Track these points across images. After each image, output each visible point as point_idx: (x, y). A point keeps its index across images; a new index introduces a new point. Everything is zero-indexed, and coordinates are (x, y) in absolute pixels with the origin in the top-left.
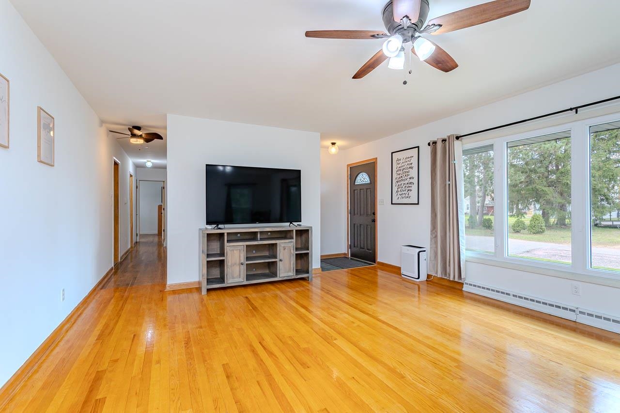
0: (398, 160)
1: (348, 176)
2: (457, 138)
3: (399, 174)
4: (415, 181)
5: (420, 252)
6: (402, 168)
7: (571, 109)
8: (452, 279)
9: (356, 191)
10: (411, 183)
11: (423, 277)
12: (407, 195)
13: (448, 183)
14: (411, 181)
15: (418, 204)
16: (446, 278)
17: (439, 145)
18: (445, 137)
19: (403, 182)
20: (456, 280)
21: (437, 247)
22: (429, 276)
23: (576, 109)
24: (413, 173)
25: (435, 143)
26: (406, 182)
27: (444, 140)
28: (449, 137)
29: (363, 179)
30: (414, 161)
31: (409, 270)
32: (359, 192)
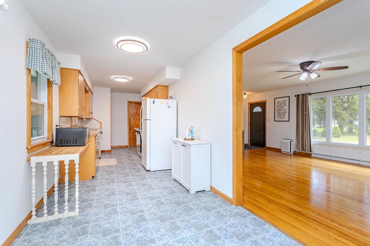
0: (278, 102)
1: (249, 108)
2: (310, 94)
3: (279, 108)
4: (287, 111)
5: (291, 141)
6: (280, 106)
7: (359, 87)
8: (307, 152)
9: (254, 115)
10: (285, 112)
11: (292, 152)
12: (283, 117)
13: (305, 112)
14: (285, 111)
15: (289, 121)
16: (304, 152)
17: (301, 97)
18: (304, 93)
19: (281, 111)
20: (309, 152)
21: (299, 139)
22: (294, 152)
23: (361, 87)
24: (287, 108)
25: (298, 96)
26: (282, 111)
27: (303, 95)
28: (306, 94)
29: (258, 109)
30: (287, 103)
31: (286, 149)
32: (255, 115)
